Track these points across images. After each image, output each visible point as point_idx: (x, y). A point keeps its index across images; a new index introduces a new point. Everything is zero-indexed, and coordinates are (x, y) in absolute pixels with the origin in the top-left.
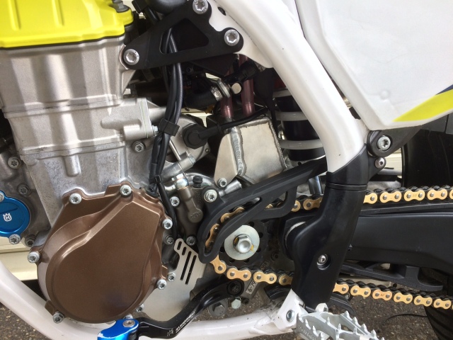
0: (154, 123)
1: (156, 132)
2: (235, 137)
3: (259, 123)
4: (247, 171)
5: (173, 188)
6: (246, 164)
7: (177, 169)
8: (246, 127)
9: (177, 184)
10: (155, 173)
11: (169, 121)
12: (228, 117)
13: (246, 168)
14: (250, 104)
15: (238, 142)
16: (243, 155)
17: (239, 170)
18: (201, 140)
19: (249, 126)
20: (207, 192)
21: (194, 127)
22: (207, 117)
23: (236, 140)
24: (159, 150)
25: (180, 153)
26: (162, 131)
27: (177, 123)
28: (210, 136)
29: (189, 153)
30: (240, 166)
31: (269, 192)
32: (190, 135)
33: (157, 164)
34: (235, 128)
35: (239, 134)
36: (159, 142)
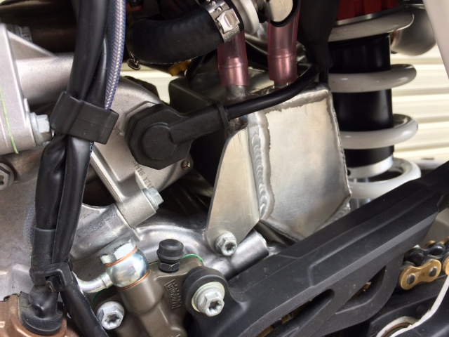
0: (37, 107)
1: (43, 134)
2: (255, 133)
3: (307, 101)
4: (275, 207)
5: (104, 284)
6: (274, 193)
7: (115, 225)
8: (280, 110)
9: (115, 270)
10: (48, 256)
11: (85, 99)
12: (237, 86)
13: (274, 201)
14: (287, 55)
15: (260, 147)
16: (269, 174)
17: (261, 208)
18: (176, 146)
19: (286, 107)
20: (202, 290)
21: (157, 114)
22: (173, 84)
23: (258, 142)
24: (58, 188)
25: (120, 177)
26: (65, 130)
27: (110, 106)
28: (200, 135)
29: (141, 174)
30: (261, 200)
31: (349, 275)
32: (147, 135)
33: (53, 230)
34: (256, 113)
35: (263, 126)
36: (57, 164)
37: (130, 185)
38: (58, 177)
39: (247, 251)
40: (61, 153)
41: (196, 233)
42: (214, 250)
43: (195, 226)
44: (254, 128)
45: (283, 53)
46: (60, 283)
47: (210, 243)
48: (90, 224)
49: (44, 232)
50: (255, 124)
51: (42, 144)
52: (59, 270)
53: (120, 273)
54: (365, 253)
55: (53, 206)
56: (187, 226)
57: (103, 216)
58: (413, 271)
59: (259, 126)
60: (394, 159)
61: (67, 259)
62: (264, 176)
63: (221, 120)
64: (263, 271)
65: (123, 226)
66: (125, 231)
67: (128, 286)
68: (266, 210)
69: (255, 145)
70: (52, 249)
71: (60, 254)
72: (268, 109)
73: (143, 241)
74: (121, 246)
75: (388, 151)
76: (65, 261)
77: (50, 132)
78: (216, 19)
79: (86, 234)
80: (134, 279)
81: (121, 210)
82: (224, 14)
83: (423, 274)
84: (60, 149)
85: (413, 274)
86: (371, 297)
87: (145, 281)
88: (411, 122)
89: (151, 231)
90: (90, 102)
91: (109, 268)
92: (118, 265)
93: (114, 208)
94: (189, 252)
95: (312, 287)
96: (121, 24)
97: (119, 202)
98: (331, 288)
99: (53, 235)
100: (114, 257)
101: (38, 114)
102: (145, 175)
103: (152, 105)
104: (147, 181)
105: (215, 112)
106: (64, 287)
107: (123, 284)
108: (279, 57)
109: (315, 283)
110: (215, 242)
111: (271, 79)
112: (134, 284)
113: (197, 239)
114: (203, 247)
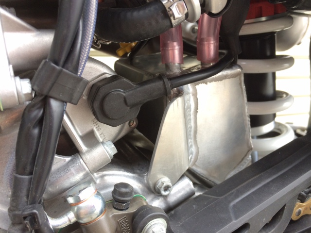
1: (26, 95)
2: (188, 100)
3: (225, 77)
4: (199, 157)
5: (70, 221)
6: (199, 147)
7: (78, 171)
8: (206, 83)
9: (79, 209)
10: (25, 199)
11: (63, 67)
12: (174, 63)
13: (198, 153)
14: (212, 42)
15: (190, 111)
16: (196, 132)
17: (190, 158)
18: (129, 108)
19: (211, 81)
20: (150, 225)
21: (115, 82)
22: (118, 63)
23: (189, 107)
24: (35, 141)
25: (81, 133)
26: (45, 92)
27: (81, 74)
28: (148, 100)
29: (98, 130)
30: (190, 151)
31: (261, 212)
32: (107, 99)
33: (30, 176)
34: (189, 85)
35: (193, 95)
36: (36, 120)
37: (90, 138)
38: (36, 131)
39: (179, 192)
40: (40, 111)
41: (140, 177)
42: (155, 191)
43: (138, 171)
44: (187, 96)
45: (209, 41)
46: (35, 222)
47: (151, 186)
48: (58, 170)
49: (23, 178)
50: (188, 93)
51: (24, 104)
52: (35, 211)
53: (82, 211)
54: (273, 194)
55: (31, 156)
56: (133, 172)
57: (69, 164)
58: (300, 206)
59: (191, 95)
60: (276, 123)
61: (41, 200)
62: (192, 133)
63: (165, 88)
64: (193, 208)
65: (85, 172)
66: (87, 175)
67: (90, 222)
68: (192, 160)
69: (187, 109)
70: (29, 193)
71: (35, 196)
72: (197, 82)
73: (100, 184)
74: (84, 189)
75: (272, 117)
76: (39, 203)
77: (31, 94)
78: (169, 8)
79: (54, 179)
80: (94, 217)
81: (84, 159)
82: (176, 4)
83: (306, 209)
84: (39, 108)
85: (300, 209)
86: (274, 227)
87: (102, 218)
88: (288, 96)
89: (105, 175)
90: (67, 69)
91: (73, 207)
92: (81, 205)
93: (78, 157)
94: (136, 193)
95: (234, 221)
96: (94, 7)
97: (82, 153)
98: (248, 222)
99: (30, 181)
100: (79, 198)
101: (22, 78)
102: (101, 131)
103: (110, 76)
104: (102, 135)
105: (161, 82)
106: (39, 226)
107: (84, 220)
108: (206, 43)
109: (236, 218)
110: (155, 185)
111: (199, 59)
112: (94, 220)
113: (140, 181)
114: (145, 188)
